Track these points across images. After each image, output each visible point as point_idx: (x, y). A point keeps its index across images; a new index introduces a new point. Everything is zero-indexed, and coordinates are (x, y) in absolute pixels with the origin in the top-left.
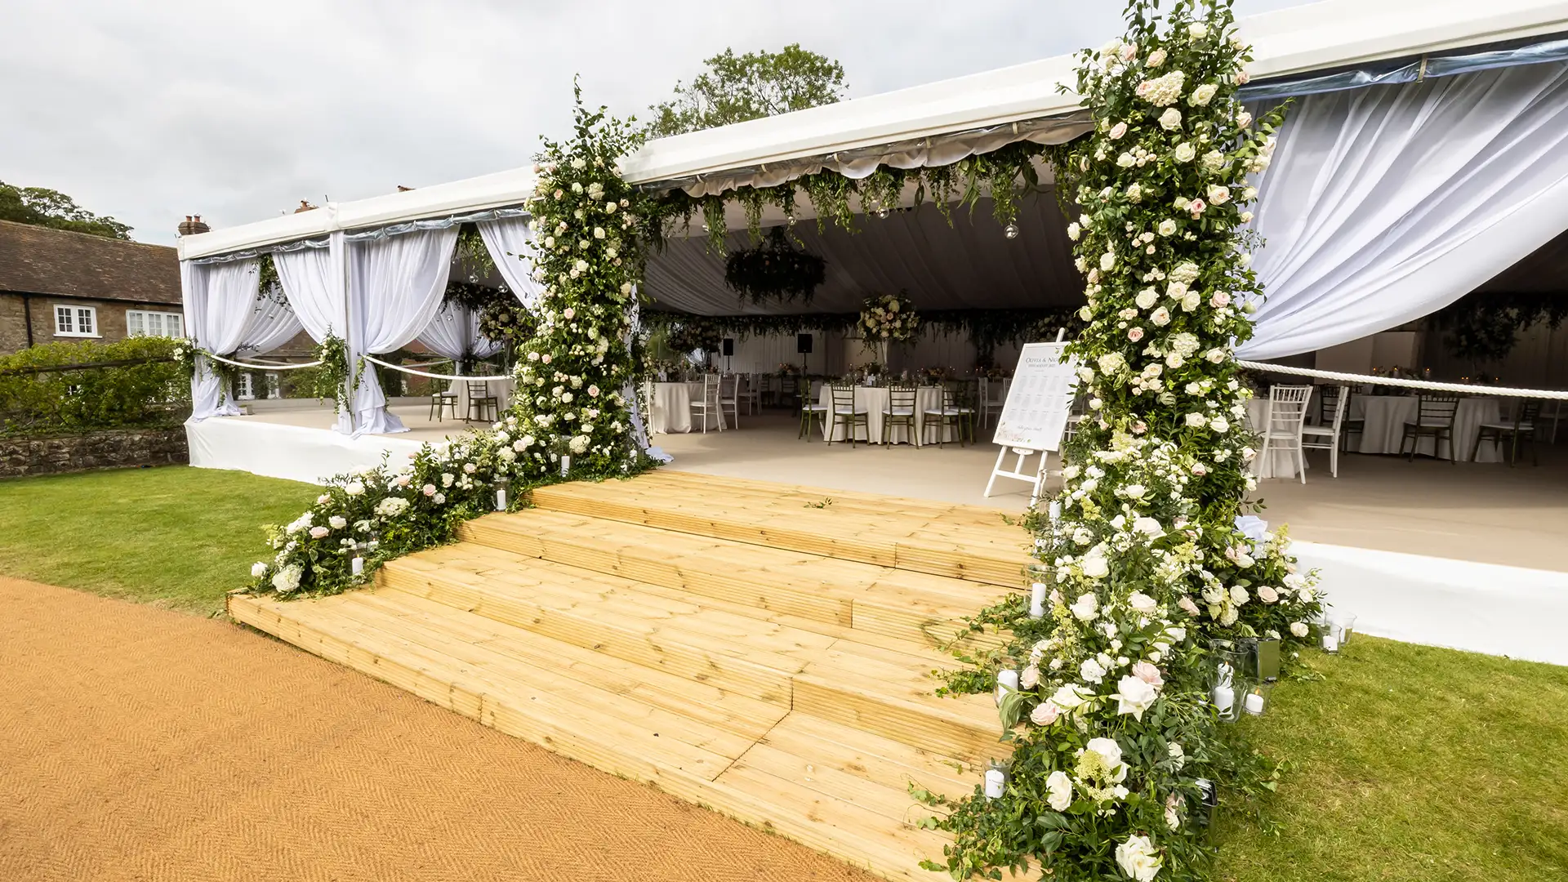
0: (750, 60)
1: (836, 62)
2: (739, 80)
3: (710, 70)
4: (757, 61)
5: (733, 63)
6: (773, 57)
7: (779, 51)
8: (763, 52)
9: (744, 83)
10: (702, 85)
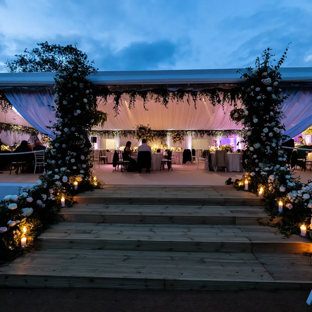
0: (55, 47)
1: (85, 53)
2: (50, 53)
3: (39, 47)
4: (57, 47)
5: (49, 47)
6: (63, 47)
7: (65, 46)
8: (59, 45)
9: (52, 54)
10: (36, 51)
